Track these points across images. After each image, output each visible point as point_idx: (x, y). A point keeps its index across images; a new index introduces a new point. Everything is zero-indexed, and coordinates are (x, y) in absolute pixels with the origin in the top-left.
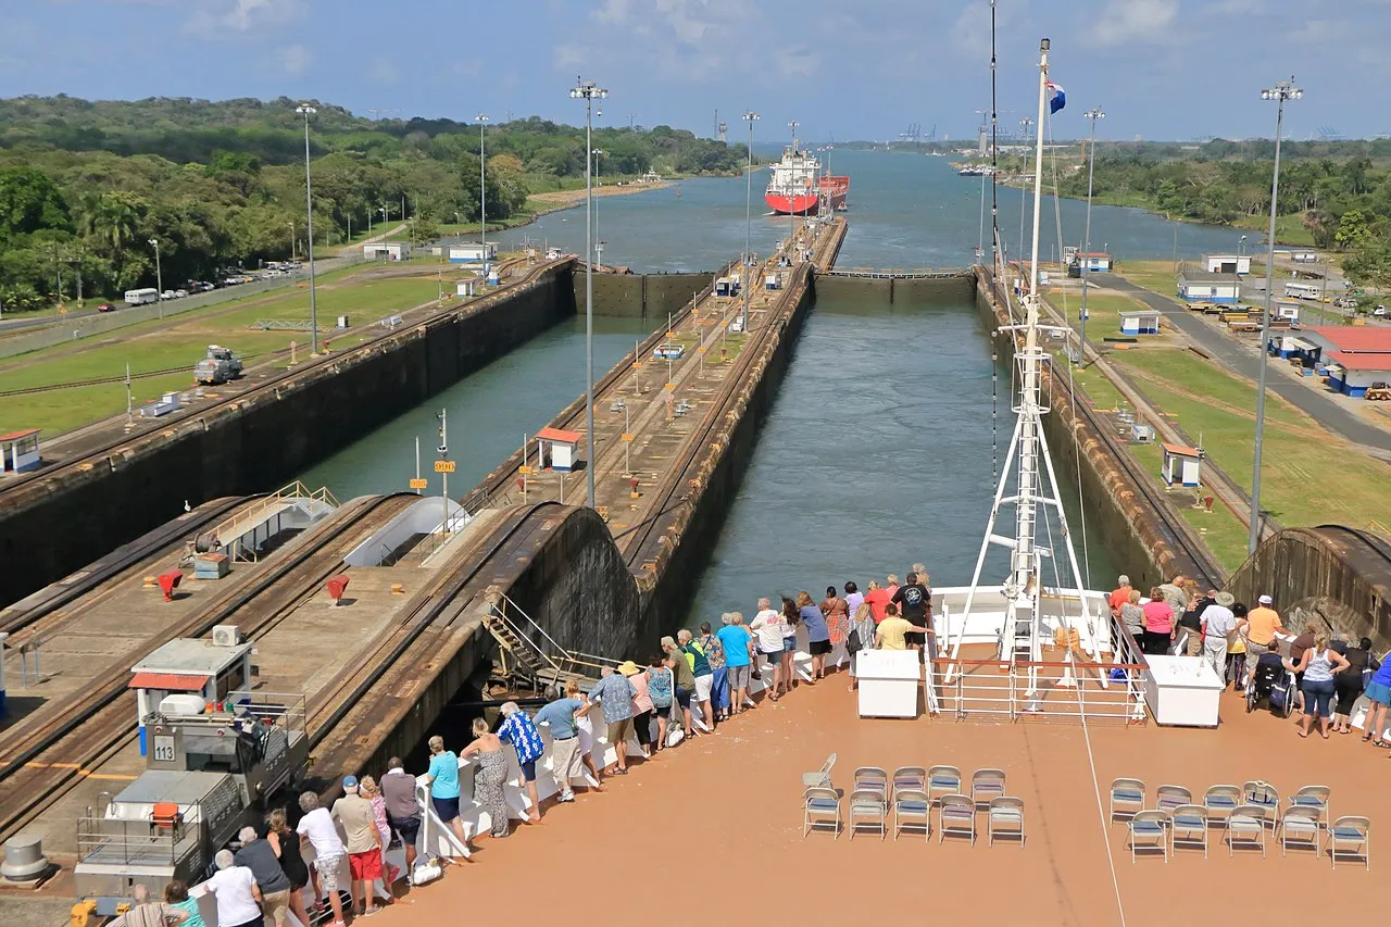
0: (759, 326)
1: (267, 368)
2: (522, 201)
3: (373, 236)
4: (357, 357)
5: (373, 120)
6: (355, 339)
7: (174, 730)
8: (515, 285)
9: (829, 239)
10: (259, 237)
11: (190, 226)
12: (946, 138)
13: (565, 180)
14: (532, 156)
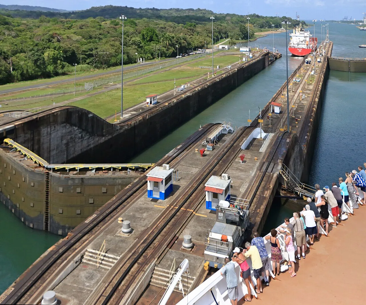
0: (318, 73)
1: (202, 79)
2: (253, 35)
3: (220, 43)
4: (222, 77)
5: (218, 13)
6: (221, 72)
7: (223, 211)
8: (256, 58)
9: (329, 47)
10: (197, 43)
11: (183, 41)
12: (354, 20)
13: (262, 29)
14: (254, 23)
